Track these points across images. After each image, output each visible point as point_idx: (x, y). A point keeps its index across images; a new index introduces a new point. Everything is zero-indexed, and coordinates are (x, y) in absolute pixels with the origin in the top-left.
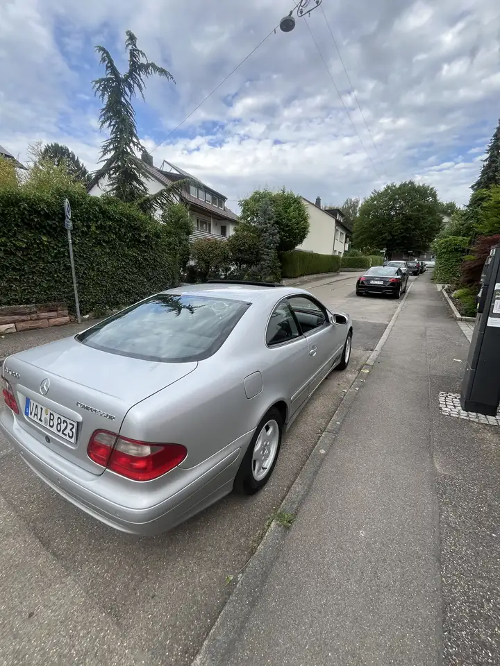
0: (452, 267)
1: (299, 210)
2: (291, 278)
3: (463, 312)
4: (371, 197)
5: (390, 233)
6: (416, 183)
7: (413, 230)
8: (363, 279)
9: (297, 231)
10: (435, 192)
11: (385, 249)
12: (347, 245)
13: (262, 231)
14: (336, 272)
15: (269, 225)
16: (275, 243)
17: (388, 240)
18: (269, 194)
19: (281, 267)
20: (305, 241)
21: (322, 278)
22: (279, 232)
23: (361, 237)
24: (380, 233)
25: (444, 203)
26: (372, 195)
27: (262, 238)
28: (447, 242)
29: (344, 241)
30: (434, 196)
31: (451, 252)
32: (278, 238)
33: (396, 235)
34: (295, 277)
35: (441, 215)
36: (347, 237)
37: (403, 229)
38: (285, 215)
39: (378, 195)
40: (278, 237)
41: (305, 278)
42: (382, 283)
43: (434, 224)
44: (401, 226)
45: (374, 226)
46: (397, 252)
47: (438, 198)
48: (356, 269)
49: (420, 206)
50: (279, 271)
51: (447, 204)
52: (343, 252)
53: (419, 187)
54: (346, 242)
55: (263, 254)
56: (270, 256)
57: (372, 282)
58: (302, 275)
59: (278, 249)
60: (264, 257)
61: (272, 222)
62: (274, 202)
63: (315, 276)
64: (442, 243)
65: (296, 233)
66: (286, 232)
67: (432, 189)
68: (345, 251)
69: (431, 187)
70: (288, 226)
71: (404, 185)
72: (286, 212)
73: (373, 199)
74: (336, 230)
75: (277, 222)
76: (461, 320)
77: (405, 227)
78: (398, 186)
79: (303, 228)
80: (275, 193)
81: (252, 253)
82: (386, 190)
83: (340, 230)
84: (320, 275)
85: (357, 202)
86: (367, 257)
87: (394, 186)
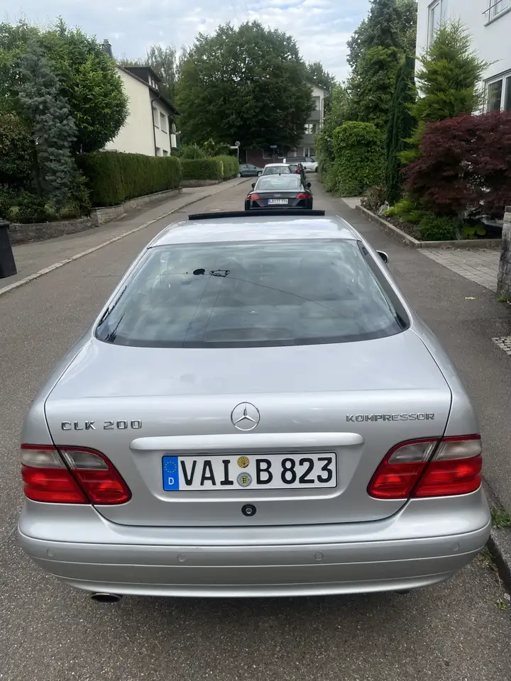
0: (357, 170)
1: (104, 69)
2: (111, 205)
3: (419, 234)
4: (196, 46)
5: (238, 113)
6: (263, 26)
7: (274, 108)
8: (254, 198)
9: (107, 110)
10: (294, 45)
11: (238, 143)
12: (174, 137)
13: (36, 110)
14: (176, 188)
15: (48, 98)
16: (69, 135)
17: (238, 128)
18: (34, 31)
19: (86, 185)
20: (122, 131)
21: (159, 202)
22: (71, 113)
23: (192, 122)
24: (223, 115)
25: (307, 64)
26: (198, 43)
27: (39, 126)
28: (345, 130)
29: (167, 130)
30: (294, 51)
31: (353, 145)
32: (72, 124)
33: (248, 119)
34: (117, 204)
35: (309, 85)
36: (171, 122)
37: (256, 107)
38: (79, 78)
39: (207, 44)
40: (71, 122)
41: (133, 203)
42: (285, 202)
43: (300, 100)
44: (252, 103)
45: (210, 102)
46: (254, 148)
47: (300, 55)
48: (202, 182)
49: (278, 68)
50: (85, 194)
51: (311, 66)
52: (169, 150)
53: (269, 32)
54: (171, 133)
55: (47, 159)
56: (61, 164)
57: (272, 202)
58: (129, 198)
59: (74, 148)
60: (53, 165)
61: (53, 90)
62: (49, 49)
63: (146, 199)
64: (338, 133)
65: (105, 115)
66: (85, 112)
67: (289, 38)
68: (172, 149)
69: (287, 35)
70: (86, 100)
71: (245, 29)
72: (78, 71)
73: (200, 50)
74: (153, 109)
75: (63, 92)
76: (420, 246)
77: (260, 104)
78: (237, 29)
79: (117, 106)
80: (43, 29)
81: (21, 158)
82: (219, 35)
83: (159, 110)
84: (155, 197)
85: (172, 54)
86: (215, 158)
87: (232, 29)
